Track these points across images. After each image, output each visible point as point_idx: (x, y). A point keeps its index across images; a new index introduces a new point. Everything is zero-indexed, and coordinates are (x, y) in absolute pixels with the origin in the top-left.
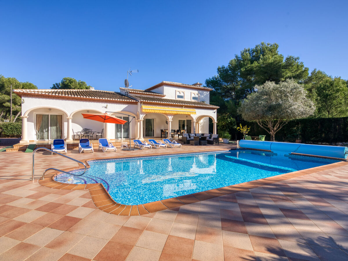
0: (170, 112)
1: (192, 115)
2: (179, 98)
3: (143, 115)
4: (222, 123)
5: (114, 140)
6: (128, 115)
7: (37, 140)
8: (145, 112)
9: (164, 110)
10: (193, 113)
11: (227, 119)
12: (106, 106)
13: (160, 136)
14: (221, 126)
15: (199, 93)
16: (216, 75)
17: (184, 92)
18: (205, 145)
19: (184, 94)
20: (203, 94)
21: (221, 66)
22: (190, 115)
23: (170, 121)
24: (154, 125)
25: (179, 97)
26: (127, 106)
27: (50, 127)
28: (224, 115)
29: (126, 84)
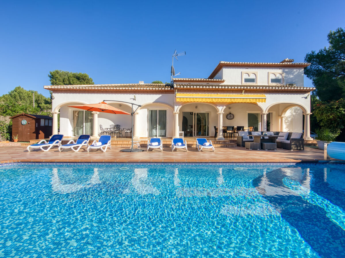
0: (220, 101)
1: (260, 104)
2: (247, 83)
3: (178, 106)
4: (329, 116)
5: (146, 138)
6: (132, 104)
7: (74, 137)
8: (180, 101)
9: (209, 98)
10: (261, 100)
11: (338, 108)
12: (134, 98)
13: (214, 136)
14: (327, 121)
15: (283, 72)
16: (328, 46)
17: (256, 73)
18: (271, 149)
19: (256, 76)
20: (293, 72)
21: (334, 31)
22: (255, 104)
23: (220, 114)
24: (210, 120)
25: (247, 80)
26: (161, 95)
27: (84, 124)
28: (332, 102)
29: (172, 73)
